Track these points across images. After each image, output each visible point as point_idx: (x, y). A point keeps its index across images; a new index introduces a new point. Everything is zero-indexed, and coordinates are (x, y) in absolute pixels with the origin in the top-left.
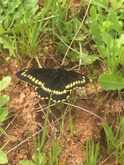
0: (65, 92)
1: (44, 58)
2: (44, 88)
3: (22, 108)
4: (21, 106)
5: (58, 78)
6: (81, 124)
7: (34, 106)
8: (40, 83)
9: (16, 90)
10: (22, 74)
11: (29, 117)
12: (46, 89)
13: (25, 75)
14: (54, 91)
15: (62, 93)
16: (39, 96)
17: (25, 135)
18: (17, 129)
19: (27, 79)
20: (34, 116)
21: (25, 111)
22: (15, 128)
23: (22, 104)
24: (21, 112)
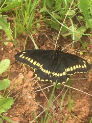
0: (64, 74)
1: (37, 34)
2: (42, 70)
3: (22, 89)
4: (21, 87)
5: (56, 60)
6: (78, 101)
7: (33, 86)
8: (38, 65)
9: (13, 70)
10: (21, 56)
11: (29, 97)
12: (45, 71)
13: (23, 57)
14: (53, 73)
15: (61, 75)
16: (39, 78)
17: (26, 114)
18: (18, 109)
19: (25, 61)
20: (34, 96)
21: (24, 91)
22: (16, 108)
23: (21, 85)
24: (21, 93)
